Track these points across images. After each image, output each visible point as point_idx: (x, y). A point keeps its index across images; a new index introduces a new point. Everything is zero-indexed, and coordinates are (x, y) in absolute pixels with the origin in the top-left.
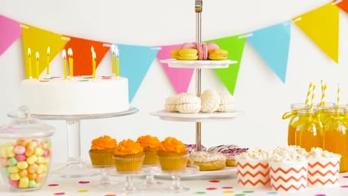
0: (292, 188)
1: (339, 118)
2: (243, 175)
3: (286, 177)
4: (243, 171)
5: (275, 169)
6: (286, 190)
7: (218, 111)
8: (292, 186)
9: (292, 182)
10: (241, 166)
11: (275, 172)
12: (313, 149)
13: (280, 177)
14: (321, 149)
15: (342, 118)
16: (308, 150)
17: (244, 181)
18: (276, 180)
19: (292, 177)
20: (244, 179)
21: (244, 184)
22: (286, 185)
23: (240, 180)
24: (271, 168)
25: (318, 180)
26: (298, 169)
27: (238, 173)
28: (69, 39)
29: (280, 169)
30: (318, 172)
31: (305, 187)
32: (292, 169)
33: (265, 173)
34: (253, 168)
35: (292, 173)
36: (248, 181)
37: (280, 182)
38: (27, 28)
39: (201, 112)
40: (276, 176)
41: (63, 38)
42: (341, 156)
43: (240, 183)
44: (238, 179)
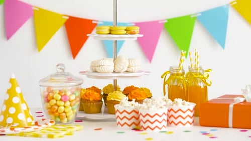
0: (157, 128)
1: (198, 76)
2: (122, 119)
3: (152, 120)
4: (121, 116)
5: (144, 115)
6: (152, 129)
7: (128, 72)
8: (157, 127)
9: (156, 124)
10: (119, 112)
11: (144, 117)
12: (176, 100)
13: (148, 121)
14: (181, 100)
15: (201, 76)
16: (173, 100)
17: (122, 124)
18: (145, 123)
19: (157, 120)
20: (122, 122)
21: (122, 126)
22: (152, 126)
23: (119, 123)
24: (141, 114)
25: (180, 122)
26: (160, 115)
27: (117, 118)
28: (68, 18)
29: (147, 114)
30: (180, 116)
31: (165, 127)
32: (157, 114)
33: (137, 117)
34: (129, 114)
35: (156, 117)
36: (125, 123)
37: (148, 124)
38: (38, 9)
39: (114, 72)
40: (144, 120)
41: (64, 17)
42: (195, 104)
43: (119, 125)
44: (117, 122)
